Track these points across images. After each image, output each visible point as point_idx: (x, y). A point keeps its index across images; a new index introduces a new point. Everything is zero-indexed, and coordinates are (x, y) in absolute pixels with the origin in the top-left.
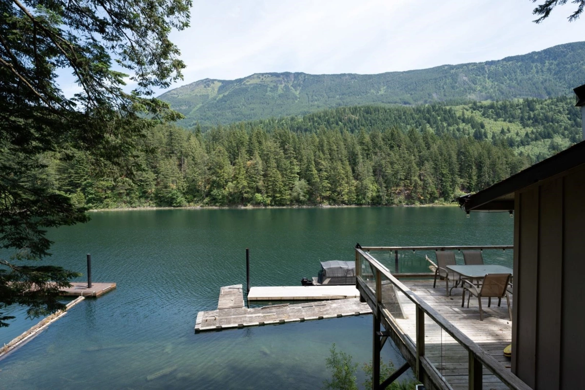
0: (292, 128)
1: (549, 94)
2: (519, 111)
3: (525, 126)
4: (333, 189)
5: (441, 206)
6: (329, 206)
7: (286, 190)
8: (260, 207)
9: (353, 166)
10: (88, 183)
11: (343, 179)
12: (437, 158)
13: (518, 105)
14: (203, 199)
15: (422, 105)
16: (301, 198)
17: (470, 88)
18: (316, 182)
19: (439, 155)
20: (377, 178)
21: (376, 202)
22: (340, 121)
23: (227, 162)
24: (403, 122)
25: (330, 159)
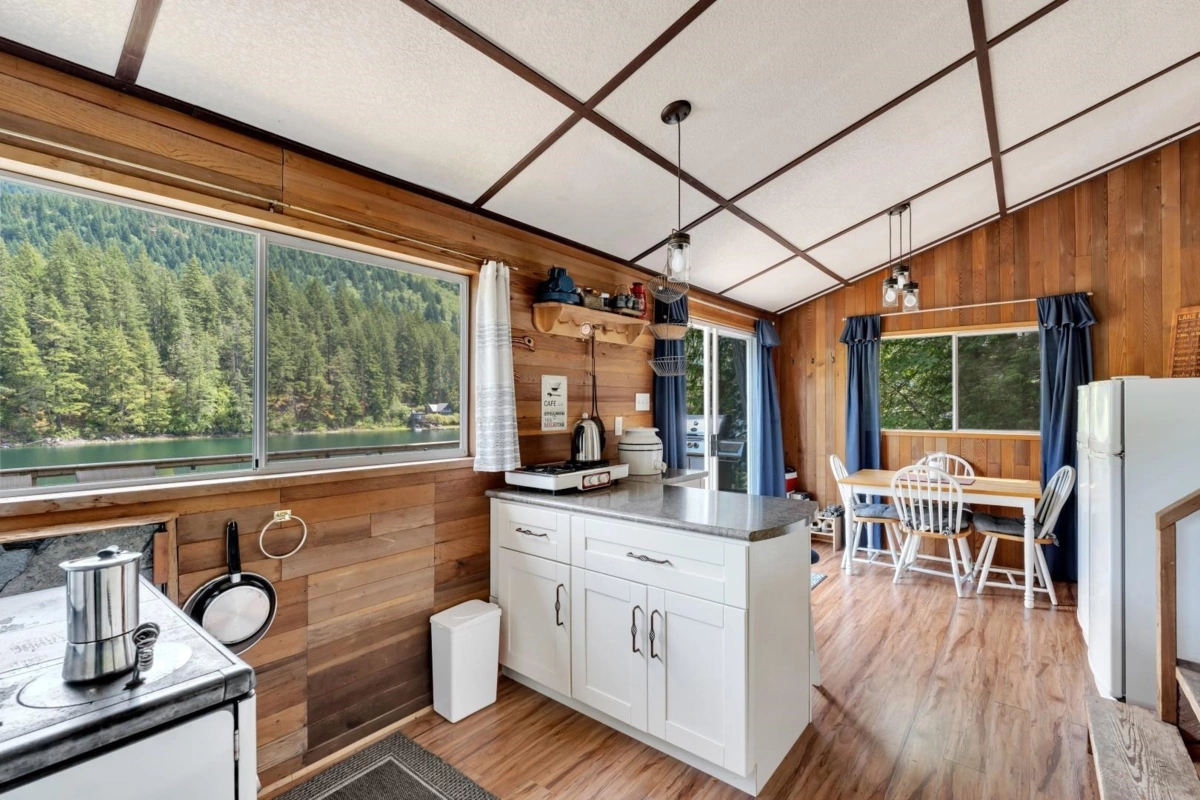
4: (96, 396)
5: (368, 430)
9: (163, 342)
11: (130, 372)
12: (361, 342)
18: (32, 377)
19: (364, 338)
20: (229, 373)
21: (227, 426)
22: (137, 236)
24: (300, 268)
25: (88, 320)
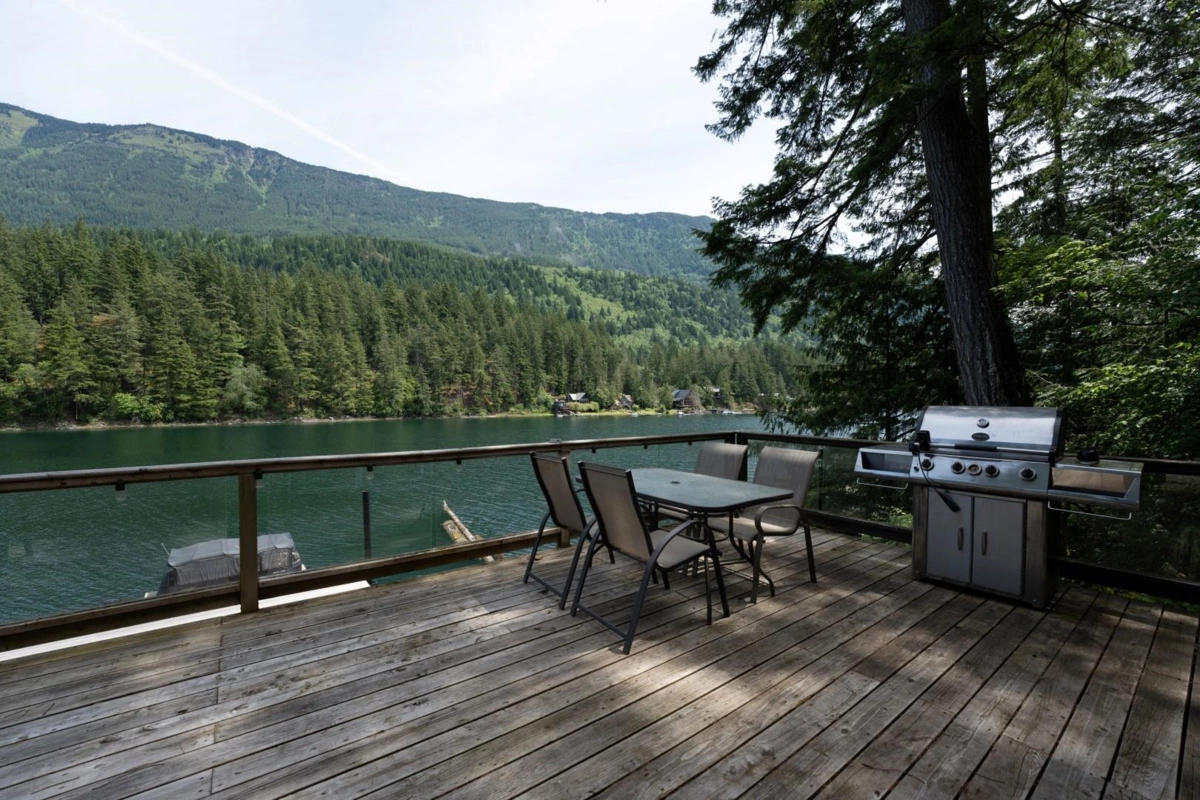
0: (243, 259)
1: (651, 271)
2: (621, 288)
3: (627, 308)
4: (325, 386)
5: (519, 415)
6: (316, 421)
7: (207, 387)
8: (132, 426)
9: (369, 343)
11: (347, 367)
12: (514, 340)
13: (619, 280)
15: (499, 257)
16: (249, 403)
17: (565, 246)
18: (285, 371)
19: (516, 336)
20: (414, 367)
21: (413, 410)
22: (355, 262)
23: (20, 312)
24: (470, 280)
25: (320, 327)
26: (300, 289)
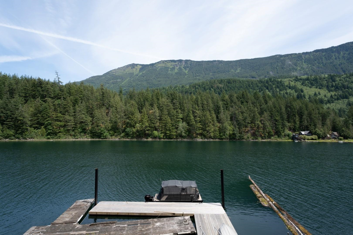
0: (182, 92)
1: (344, 72)
2: (325, 81)
3: (330, 91)
4: (204, 129)
5: (276, 140)
6: (201, 140)
7: (173, 129)
8: (157, 140)
9: (217, 114)
10: (49, 123)
11: (210, 122)
12: (272, 109)
13: (324, 78)
14: (121, 134)
15: (263, 78)
16: (183, 134)
17: (293, 69)
18: (193, 124)
19: (273, 108)
20: (233, 122)
21: (232, 137)
22: (212, 88)
23: (137, 111)
24: (251, 89)
25: (202, 110)
26: (197, 99)
